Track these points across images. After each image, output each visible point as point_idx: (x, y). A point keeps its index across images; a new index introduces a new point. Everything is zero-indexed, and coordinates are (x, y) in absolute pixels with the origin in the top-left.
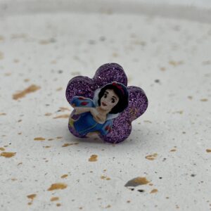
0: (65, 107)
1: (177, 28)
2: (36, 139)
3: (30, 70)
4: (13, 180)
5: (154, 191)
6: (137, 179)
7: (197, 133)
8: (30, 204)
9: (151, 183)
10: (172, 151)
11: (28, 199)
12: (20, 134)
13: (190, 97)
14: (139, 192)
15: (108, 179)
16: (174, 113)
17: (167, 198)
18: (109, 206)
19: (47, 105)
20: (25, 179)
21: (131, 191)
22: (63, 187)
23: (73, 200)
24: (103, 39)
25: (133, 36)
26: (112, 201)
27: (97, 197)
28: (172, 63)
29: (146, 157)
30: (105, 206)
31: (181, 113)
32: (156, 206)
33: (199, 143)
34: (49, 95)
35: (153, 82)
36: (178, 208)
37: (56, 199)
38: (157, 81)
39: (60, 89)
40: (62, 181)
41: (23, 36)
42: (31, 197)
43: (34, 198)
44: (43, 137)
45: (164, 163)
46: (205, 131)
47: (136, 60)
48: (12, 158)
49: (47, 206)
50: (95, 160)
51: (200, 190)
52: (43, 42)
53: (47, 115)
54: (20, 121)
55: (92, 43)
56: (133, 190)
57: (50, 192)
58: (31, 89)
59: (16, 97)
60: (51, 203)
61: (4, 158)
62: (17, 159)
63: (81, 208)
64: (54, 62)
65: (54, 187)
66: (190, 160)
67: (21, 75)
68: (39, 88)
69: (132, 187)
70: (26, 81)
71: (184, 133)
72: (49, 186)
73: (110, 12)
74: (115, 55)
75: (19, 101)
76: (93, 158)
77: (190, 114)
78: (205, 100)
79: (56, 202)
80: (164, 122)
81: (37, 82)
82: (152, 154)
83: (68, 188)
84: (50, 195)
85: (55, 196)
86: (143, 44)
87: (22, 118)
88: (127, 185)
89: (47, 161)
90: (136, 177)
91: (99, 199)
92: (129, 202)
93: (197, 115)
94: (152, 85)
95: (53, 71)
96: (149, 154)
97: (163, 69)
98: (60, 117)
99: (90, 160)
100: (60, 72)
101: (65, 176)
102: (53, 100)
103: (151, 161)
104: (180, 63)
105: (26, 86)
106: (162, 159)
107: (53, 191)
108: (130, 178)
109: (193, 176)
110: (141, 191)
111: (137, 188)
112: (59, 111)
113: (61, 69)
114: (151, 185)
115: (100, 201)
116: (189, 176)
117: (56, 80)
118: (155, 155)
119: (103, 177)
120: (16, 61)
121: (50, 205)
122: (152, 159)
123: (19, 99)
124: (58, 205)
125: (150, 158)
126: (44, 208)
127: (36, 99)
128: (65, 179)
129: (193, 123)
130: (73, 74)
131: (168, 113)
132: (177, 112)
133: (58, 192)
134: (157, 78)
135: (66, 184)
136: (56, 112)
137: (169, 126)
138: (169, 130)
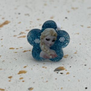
0: (23, 32)
2: (10, 49)
3: (4, 13)
4: (1, 69)
5: (68, 73)
6: (59, 67)
7: (86, 44)
8: (10, 81)
10: (75, 53)
11: (8, 78)
12: (2, 46)
13: (82, 26)
15: (46, 68)
16: (75, 34)
17: (74, 77)
18: (47, 81)
19: (14, 31)
20: (7, 69)
22: (25, 72)
23: (30, 79)
26: (48, 78)
27: (41, 77)
28: (73, 8)
30: (45, 81)
31: (78, 34)
32: (69, 81)
33: (88, 49)
34: (15, 26)
35: (64, 18)
36: (79, 81)
37: (22, 78)
38: (66, 18)
42: (10, 77)
43: (12, 78)
44: (14, 48)
45: (72, 59)
46: (90, 43)
47: (55, 7)
49: (18, 82)
51: (89, 72)
53: (14, 36)
54: (2, 39)
56: (58, 73)
57: (19, 75)
58: (6, 23)
60: (19, 80)
62: (1, 59)
63: (34, 83)
64: (16, 9)
65: (20, 72)
66: (84, 58)
68: (10, 22)
69: (57, 72)
70: (3, 18)
71: (80, 44)
72: (18, 72)
77: (82, 35)
78: (89, 27)
79: (22, 80)
81: (9, 20)
83: (27, 73)
85: (21, 77)
87: (2, 38)
88: (55, 71)
89: (16, 60)
91: (42, 78)
92: (56, 79)
93: (86, 35)
94: (64, 20)
95: (15, 13)
97: (69, 12)
98: (21, 37)
100: (19, 14)
102: (17, 28)
104: (77, 8)
105: (3, 21)
106: (71, 57)
107: (20, 75)
108: (56, 67)
109: (85, 65)
110: (62, 73)
111: (60, 72)
112: (20, 34)
113: (20, 12)
114: (66, 70)
115: (43, 79)
116: (84, 65)
117: (17, 18)
118: (67, 55)
119: (43, 67)
121: (19, 81)
122: (66, 57)
124: (23, 81)
126: (17, 83)
127: (8, 28)
128: (25, 68)
129: (84, 39)
130: (26, 15)
131: (72, 34)
132: (77, 34)
133: (23, 75)
134: (66, 16)
135: (26, 70)
136: (19, 35)
137: (73, 41)
138: (73, 43)
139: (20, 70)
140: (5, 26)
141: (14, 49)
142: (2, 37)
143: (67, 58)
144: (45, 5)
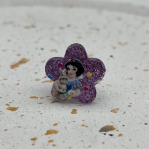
1: (120, 19)
2: (31, 98)
3: (20, 47)
4: (19, 127)
5: (120, 135)
6: (107, 126)
7: (144, 94)
8: (33, 145)
9: (118, 129)
10: (129, 106)
12: (19, 94)
13: (136, 68)
14: (110, 136)
15: (87, 127)
16: (126, 79)
17: (130, 140)
18: (90, 146)
19: (36, 73)
20: (28, 127)
22: (55, 132)
23: (64, 142)
24: (69, 26)
25: (90, 24)
26: (91, 142)
28: (120, 43)
29: (111, 111)
30: (87, 146)
31: (131, 79)
32: (123, 146)
33: (147, 101)
34: (36, 66)
35: (109, 57)
36: (138, 147)
37: (51, 141)
38: (111, 56)
39: (43, 62)
40: (54, 128)
41: (11, 23)
42: (34, 139)
43: (36, 141)
44: (37, 96)
45: (124, 115)
47: (94, 41)
48: (16, 111)
49: (46, 146)
50: (76, 113)
52: (27, 27)
53: (37, 80)
54: (18, 84)
55: (62, 28)
56: (105, 134)
57: (47, 136)
58: (23, 61)
59: (13, 67)
60: (48, 144)
61: (10, 111)
62: (19, 112)
63: (70, 148)
64: (37, 42)
65: (49, 132)
66: (142, 113)
67: (14, 51)
68: (29, 60)
69: (105, 133)
70: (19, 55)
71: (135, 93)
72: (46, 132)
73: (71, 6)
74: (80, 38)
75: (16, 70)
76: (74, 111)
77: (138, 80)
78: (147, 70)
79: (52, 143)
80: (121, 86)
81: (27, 57)
82: (115, 109)
83: (59, 134)
85: (50, 139)
86: (98, 30)
87: (19, 82)
88: (100, 131)
89: (41, 114)
90: (106, 125)
91: (82, 141)
92: (103, 143)
93: (143, 81)
94: (108, 59)
95: (37, 48)
96: (113, 109)
97: (114, 48)
98: (46, 81)
99: (72, 113)
100: (42, 49)
101: (56, 125)
102: (40, 69)
103: (115, 114)
104: (126, 44)
105: (19, 59)
106: (123, 112)
107: (49, 136)
108: (102, 126)
109: (146, 124)
110: (111, 135)
112: (45, 77)
113: (43, 47)
114: (118, 131)
116: (143, 124)
117: (40, 55)
118: (117, 109)
119: (83, 125)
120: (9, 41)
121: (48, 145)
122: (116, 112)
123: (15, 68)
124: (54, 145)
125: (114, 111)
126: (44, 148)
127: (27, 68)
129: (141, 87)
130: (52, 51)
131: (122, 79)
132: (129, 79)
133: (53, 136)
134: (112, 54)
135: (57, 130)
136: (43, 78)
137: (124, 88)
138: (125, 91)
139: (48, 129)
140: (22, 66)
141: (37, 98)
142: (19, 80)
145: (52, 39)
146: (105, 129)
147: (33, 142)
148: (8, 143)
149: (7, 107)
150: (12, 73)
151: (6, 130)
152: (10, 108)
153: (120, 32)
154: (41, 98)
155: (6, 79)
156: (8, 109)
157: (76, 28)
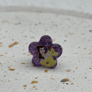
1: (69, 19)
2: (22, 63)
3: (13, 36)
4: (16, 79)
5: (72, 84)
7: (84, 62)
8: (25, 89)
10: (76, 68)
11: (23, 87)
12: (15, 61)
13: (79, 47)
15: (54, 79)
16: (74, 54)
17: (78, 86)
18: (56, 90)
19: (23, 50)
20: (21, 79)
21: (63, 84)
22: (37, 82)
23: (41, 87)
24: (40, 23)
25: (52, 22)
26: (57, 87)
28: (70, 33)
30: (54, 90)
31: (77, 53)
32: (74, 89)
33: (86, 65)
34: (23, 46)
36: (82, 90)
38: (65, 41)
40: (36, 80)
41: (7, 21)
42: (25, 86)
44: (25, 63)
45: (74, 73)
46: (87, 61)
47: (55, 32)
48: (14, 71)
50: (47, 72)
51: (89, 83)
52: (16, 24)
53: (24, 54)
54: (14, 56)
55: (36, 25)
56: (64, 83)
58: (15, 43)
60: (33, 88)
61: (10, 71)
62: (16, 71)
63: (45, 90)
64: (22, 33)
65: (33, 82)
66: (84, 72)
67: (10, 37)
68: (18, 43)
69: (64, 82)
70: (13, 40)
71: (80, 61)
72: (31, 82)
73: (41, 12)
75: (12, 48)
77: (81, 54)
78: (85, 49)
79: (35, 88)
80: (71, 57)
81: (17, 41)
83: (38, 83)
84: (32, 85)
86: (57, 26)
87: (14, 55)
88: (61, 82)
89: (28, 72)
90: (64, 78)
91: (52, 87)
92: (63, 88)
93: (83, 55)
94: (63, 42)
96: (68, 70)
97: (66, 36)
99: (45, 72)
100: (26, 36)
101: (36, 78)
102: (25, 48)
104: (73, 34)
105: (13, 42)
106: (73, 71)
107: (33, 84)
108: (62, 79)
109: (86, 78)
110: (67, 84)
113: (26, 35)
114: (71, 81)
116: (84, 78)
117: (24, 40)
118: (70, 70)
119: (51, 79)
120: (6, 32)
121: (33, 89)
123: (11, 47)
124: (36, 89)
126: (31, 90)
127: (18, 47)
128: (36, 79)
129: (82, 58)
130: (31, 37)
131: (72, 53)
133: (35, 84)
134: (65, 40)
135: (37, 81)
137: (73, 58)
138: (73, 60)
139: (33, 80)
140: (15, 46)
142: (14, 54)
143: (70, 72)
144: (47, 30)
145: (31, 31)
146: (64, 81)
147: (25, 87)
148: (11, 88)
149: (9, 69)
150: (10, 50)
151: (9, 81)
152: (10, 69)
153: (69, 27)
154: (27, 64)
155: (7, 53)
156: (9, 70)
157: (44, 24)
